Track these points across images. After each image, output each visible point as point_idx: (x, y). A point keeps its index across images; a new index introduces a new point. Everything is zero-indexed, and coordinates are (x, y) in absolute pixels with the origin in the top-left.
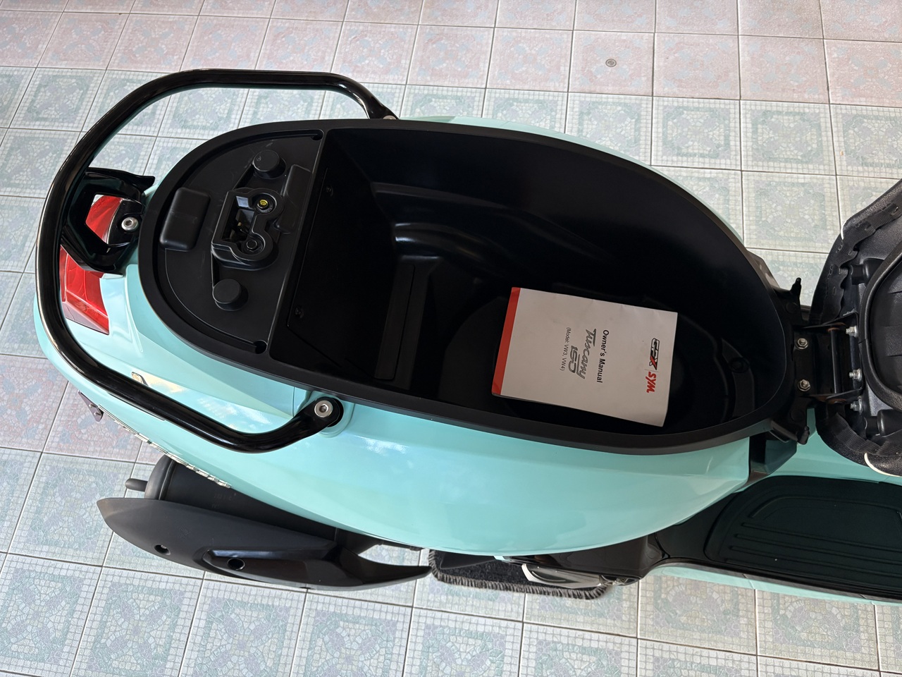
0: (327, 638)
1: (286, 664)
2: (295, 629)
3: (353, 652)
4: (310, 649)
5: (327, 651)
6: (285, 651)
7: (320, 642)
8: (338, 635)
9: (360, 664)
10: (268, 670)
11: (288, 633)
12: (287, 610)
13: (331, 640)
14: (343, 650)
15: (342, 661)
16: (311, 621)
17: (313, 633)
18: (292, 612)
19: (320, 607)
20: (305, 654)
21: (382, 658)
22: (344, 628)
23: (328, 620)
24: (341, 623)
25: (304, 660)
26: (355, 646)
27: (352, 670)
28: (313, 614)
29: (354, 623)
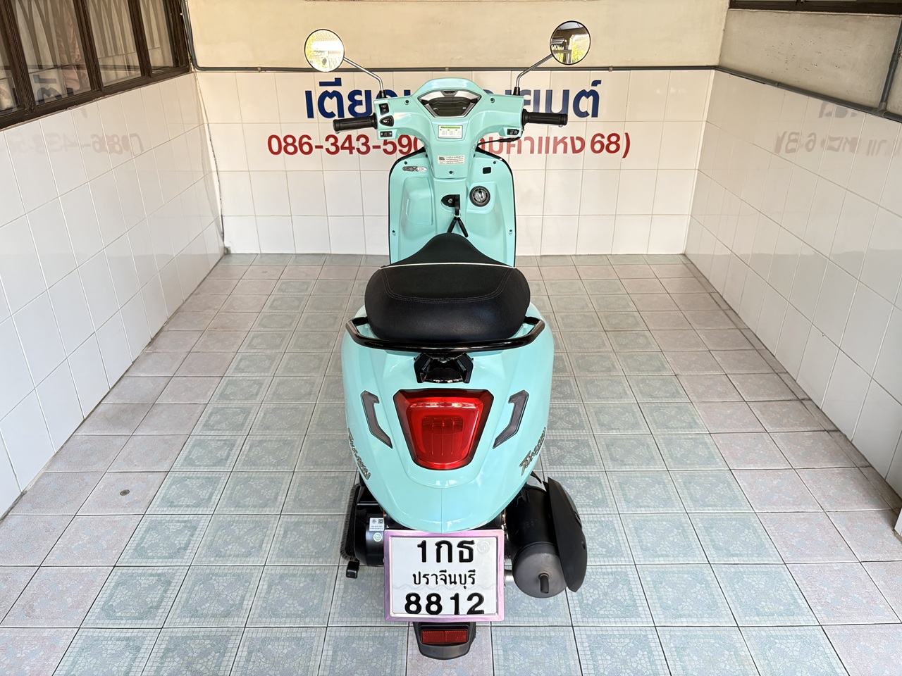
0: (598, 609)
1: (624, 630)
2: (599, 629)
3: (600, 593)
4: (608, 617)
5: (605, 607)
6: (616, 633)
7: (602, 612)
8: (593, 603)
9: (606, 587)
10: (632, 641)
11: (604, 633)
12: (588, 636)
13: (598, 606)
14: (601, 598)
15: (608, 598)
16: (590, 620)
17: (597, 617)
18: (588, 633)
19: (579, 616)
20: (613, 620)
21: (597, 577)
22: (588, 600)
23: (586, 610)
24: (585, 602)
25: (617, 619)
26: (596, 592)
27: (611, 591)
28: (585, 619)
29: (582, 595)
